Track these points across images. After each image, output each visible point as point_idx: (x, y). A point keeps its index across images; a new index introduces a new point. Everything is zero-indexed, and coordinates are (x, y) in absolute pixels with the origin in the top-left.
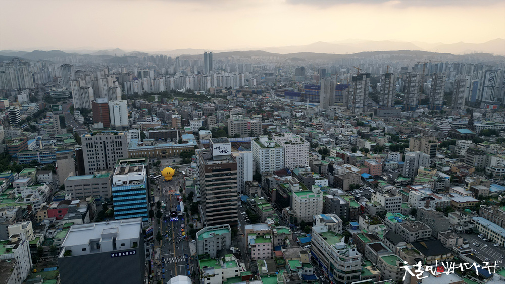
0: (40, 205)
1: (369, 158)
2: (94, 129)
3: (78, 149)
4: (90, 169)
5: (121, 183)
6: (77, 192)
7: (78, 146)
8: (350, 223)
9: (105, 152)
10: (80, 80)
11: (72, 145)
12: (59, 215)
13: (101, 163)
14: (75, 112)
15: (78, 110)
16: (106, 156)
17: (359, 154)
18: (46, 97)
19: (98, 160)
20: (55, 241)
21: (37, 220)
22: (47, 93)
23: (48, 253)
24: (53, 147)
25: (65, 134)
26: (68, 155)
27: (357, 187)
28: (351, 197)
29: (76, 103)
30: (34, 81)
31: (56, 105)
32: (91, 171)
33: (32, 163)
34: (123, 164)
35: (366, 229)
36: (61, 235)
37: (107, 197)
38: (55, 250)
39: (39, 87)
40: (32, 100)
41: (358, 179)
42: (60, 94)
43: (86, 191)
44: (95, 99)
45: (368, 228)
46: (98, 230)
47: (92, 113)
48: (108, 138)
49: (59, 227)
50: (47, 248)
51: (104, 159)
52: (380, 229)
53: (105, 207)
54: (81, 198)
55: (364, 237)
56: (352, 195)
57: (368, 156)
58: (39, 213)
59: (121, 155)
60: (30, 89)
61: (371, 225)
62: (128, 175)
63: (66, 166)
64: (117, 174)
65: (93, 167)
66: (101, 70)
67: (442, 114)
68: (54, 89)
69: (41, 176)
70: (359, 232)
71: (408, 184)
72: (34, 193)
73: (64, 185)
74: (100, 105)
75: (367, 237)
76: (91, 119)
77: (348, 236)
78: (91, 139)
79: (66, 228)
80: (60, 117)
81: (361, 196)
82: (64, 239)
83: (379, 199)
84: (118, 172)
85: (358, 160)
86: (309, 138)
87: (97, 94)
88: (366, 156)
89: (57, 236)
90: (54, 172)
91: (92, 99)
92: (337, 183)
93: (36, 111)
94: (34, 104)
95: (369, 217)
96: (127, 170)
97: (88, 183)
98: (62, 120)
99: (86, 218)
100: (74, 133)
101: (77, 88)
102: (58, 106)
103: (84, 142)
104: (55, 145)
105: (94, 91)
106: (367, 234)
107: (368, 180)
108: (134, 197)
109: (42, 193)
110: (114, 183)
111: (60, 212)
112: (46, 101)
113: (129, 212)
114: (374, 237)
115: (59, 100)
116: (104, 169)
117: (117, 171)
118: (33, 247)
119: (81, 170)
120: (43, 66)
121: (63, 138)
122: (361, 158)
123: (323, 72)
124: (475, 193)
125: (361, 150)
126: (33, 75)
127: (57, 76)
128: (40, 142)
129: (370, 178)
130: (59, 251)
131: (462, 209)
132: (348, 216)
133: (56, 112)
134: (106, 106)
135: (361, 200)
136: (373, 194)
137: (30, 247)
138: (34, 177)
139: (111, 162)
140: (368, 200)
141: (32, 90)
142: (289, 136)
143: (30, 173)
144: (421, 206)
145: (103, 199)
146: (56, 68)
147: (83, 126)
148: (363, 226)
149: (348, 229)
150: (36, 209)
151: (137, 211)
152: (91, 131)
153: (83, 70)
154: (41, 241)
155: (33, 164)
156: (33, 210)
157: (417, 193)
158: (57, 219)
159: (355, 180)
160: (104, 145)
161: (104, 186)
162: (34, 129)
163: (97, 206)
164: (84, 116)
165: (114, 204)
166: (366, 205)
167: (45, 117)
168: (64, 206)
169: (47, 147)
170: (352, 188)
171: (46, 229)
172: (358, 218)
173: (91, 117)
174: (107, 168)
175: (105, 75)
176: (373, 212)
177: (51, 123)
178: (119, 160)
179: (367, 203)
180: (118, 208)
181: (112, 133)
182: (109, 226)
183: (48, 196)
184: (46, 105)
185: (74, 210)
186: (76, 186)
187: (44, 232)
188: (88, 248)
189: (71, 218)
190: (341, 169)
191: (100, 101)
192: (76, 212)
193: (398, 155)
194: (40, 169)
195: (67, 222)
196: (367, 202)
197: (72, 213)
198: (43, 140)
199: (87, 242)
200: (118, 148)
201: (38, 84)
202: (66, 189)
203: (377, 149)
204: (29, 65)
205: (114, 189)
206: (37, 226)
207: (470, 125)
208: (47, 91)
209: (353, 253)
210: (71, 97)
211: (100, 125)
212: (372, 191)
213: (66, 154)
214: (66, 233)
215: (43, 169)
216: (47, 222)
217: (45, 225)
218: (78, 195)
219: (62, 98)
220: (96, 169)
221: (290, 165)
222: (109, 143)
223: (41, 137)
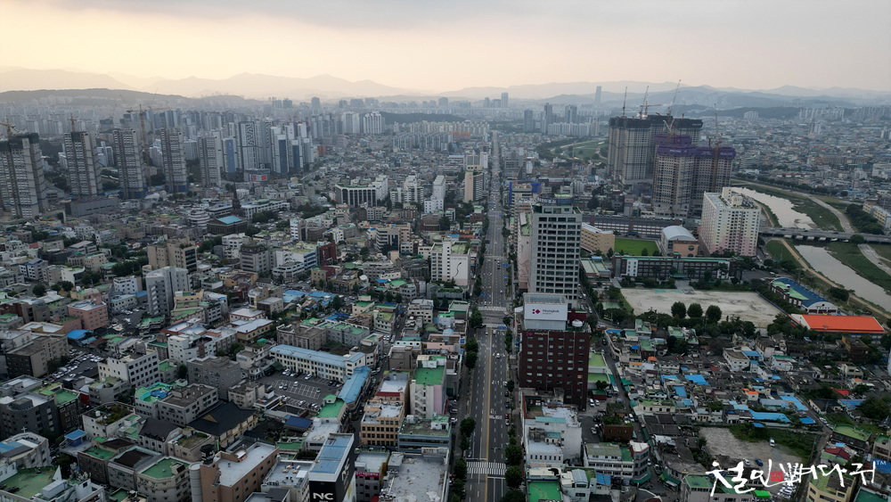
1: (75, 300)
8: (66, 437)
17: (52, 296)
27: (65, 361)
28: (55, 386)
35: (102, 434)
41: (62, 346)
45: (104, 431)
52: (129, 425)
56: (56, 380)
57: (73, 295)
61: (109, 424)
67: (191, 198)
70: (88, 445)
71: (164, 327)
75: (108, 449)
77: (66, 464)
81: (77, 376)
83: (116, 370)
85: (53, 307)
88: (69, 296)
95: (102, 409)
106: (106, 444)
107: (84, 342)
114: (121, 442)
122: (60, 303)
124: (265, 310)
125: (55, 288)
129: (88, 335)
131: (253, 341)
132: (57, 425)
136: (100, 365)
140: (92, 380)
144: (191, 357)
148: (95, 431)
149: (65, 450)
157: (181, 339)
159: (57, 349)
166: (91, 389)
170: (53, 366)
172: (81, 419)
176: (108, 397)
179: (92, 386)
190: (18, 338)
193: (133, 282)
196: (91, 383)
203: (88, 279)
207: (237, 209)
209: (85, 490)
212: (97, 359)
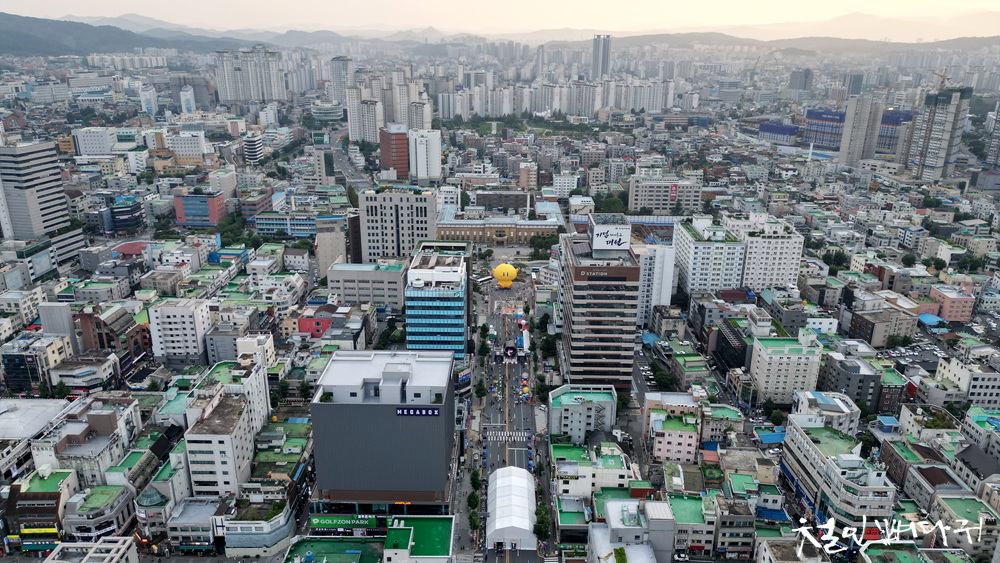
0: (286, 308)
1: (942, 282)
2: (381, 181)
3: (352, 216)
4: (370, 254)
5: (421, 283)
6: (348, 292)
7: (352, 209)
8: (879, 418)
9: (398, 226)
10: (362, 88)
11: (343, 207)
12: (316, 329)
13: (390, 245)
14: (351, 147)
15: (356, 143)
16: (398, 232)
17: (919, 270)
18: (305, 118)
19: (385, 238)
20: (308, 373)
21: (281, 334)
22: (307, 110)
23: (297, 392)
24: (311, 208)
25: (332, 187)
26: (334, 225)
27: (906, 342)
28: (888, 363)
29: (353, 130)
30: (287, 88)
31: (320, 132)
32: (372, 257)
33: (277, 234)
34: (427, 250)
35: (915, 435)
36: (317, 364)
37: (396, 306)
38: (307, 391)
39: (295, 98)
40: (283, 121)
41: (910, 326)
42: (327, 112)
43: (362, 292)
44: (385, 126)
45: (919, 432)
46: (377, 365)
47: (379, 150)
48: (405, 200)
49: (316, 350)
50: (294, 383)
51: (395, 238)
52: (948, 440)
53: (392, 324)
54: (353, 304)
55: (908, 451)
56: (891, 358)
57: (942, 276)
58: (284, 322)
59: (424, 232)
60: (279, 102)
61: (927, 427)
62: (434, 271)
63: (330, 243)
64: (416, 268)
65: (376, 251)
66: (399, 70)
68: (318, 102)
69: (291, 259)
70: (897, 438)
72: (278, 286)
73: (326, 278)
74: (394, 137)
75: (916, 453)
76: (377, 162)
77: (868, 444)
78: (375, 198)
79: (326, 353)
80: (325, 155)
81: (913, 362)
82: (322, 372)
83: (957, 374)
84: (417, 264)
85: (916, 283)
86: (805, 228)
87: (390, 117)
88: (937, 276)
89: (311, 365)
90: (312, 253)
91: (380, 124)
92: (859, 329)
93: (287, 142)
94: (285, 130)
95: (926, 409)
96: (433, 262)
97: (366, 279)
98: (329, 160)
99: (359, 340)
100: (347, 186)
101: (356, 102)
102: (322, 135)
103: (363, 204)
104: (315, 206)
105: (385, 109)
106: (916, 447)
107: (935, 330)
108: (442, 313)
109: (292, 288)
110: (409, 283)
111: (318, 324)
112: (304, 124)
113: (432, 338)
114: (930, 453)
115: (325, 124)
116: (393, 257)
117: (416, 262)
118: (273, 378)
119: (355, 254)
120: (302, 60)
121: (330, 194)
122: (925, 280)
123: (856, 83)
125: (926, 263)
126: (286, 75)
127: (324, 79)
128: (292, 198)
129: (941, 325)
130: (313, 391)
132: (875, 402)
133: (319, 146)
134: (403, 139)
135: (911, 372)
136: (941, 361)
137: (269, 379)
138: (280, 260)
139: (406, 245)
140: (927, 374)
141: (283, 104)
142: (759, 219)
143: (273, 252)
145: (389, 309)
146: (323, 62)
147: (362, 175)
148: (909, 427)
149: (872, 430)
150: (280, 315)
151: (446, 338)
152: (375, 184)
153: (369, 67)
154: (287, 372)
155: (280, 236)
156: (276, 315)
158: (313, 336)
159: (904, 327)
160: (397, 211)
161: (392, 286)
162: (283, 174)
163: (378, 320)
164: (365, 155)
165: (408, 321)
166: (922, 383)
167: (302, 153)
168: (325, 314)
169: (302, 208)
170: (893, 343)
171: (294, 351)
172: (900, 408)
173: (377, 157)
174: (399, 254)
175: (405, 79)
176: (937, 399)
177: (310, 165)
178: (421, 242)
179: (925, 380)
180: (413, 330)
181: (410, 190)
182: (396, 360)
183: (301, 294)
184: (303, 132)
185: (340, 324)
186: (345, 281)
187: (292, 355)
188: (360, 393)
189: (335, 337)
190: (870, 301)
191: (393, 129)
192: (343, 327)
194: (290, 245)
195: (328, 342)
196: (925, 377)
197: (337, 328)
198: (296, 194)
199: (359, 382)
200: (420, 219)
201: (293, 93)
202: (330, 284)
203: (967, 264)
204: (280, 58)
205: (409, 294)
206: (282, 345)
208: (307, 107)
209: (876, 479)
210: (345, 119)
211: (390, 174)
212: (941, 354)
213: (332, 222)
214: (325, 363)
215: (295, 247)
216: (296, 339)
217: (294, 344)
218: (348, 298)
219: (332, 120)
220: (381, 254)
221: (754, 280)
222: (405, 208)
223: (293, 189)
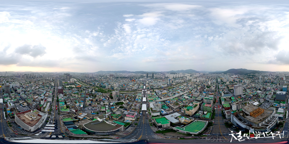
71: (32, 87)
85: (26, 85)
86: (19, 82)
92: (23, 88)
123: (21, 74)
132: (25, 92)
142: (17, 82)
190: (23, 86)
193: (30, 84)
212: (28, 88)
221: (17, 86)
